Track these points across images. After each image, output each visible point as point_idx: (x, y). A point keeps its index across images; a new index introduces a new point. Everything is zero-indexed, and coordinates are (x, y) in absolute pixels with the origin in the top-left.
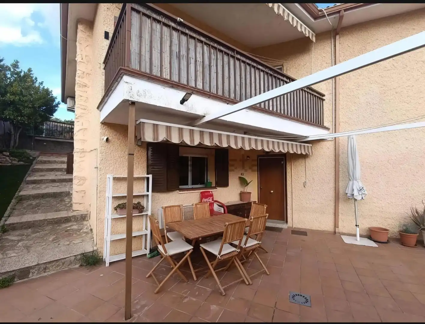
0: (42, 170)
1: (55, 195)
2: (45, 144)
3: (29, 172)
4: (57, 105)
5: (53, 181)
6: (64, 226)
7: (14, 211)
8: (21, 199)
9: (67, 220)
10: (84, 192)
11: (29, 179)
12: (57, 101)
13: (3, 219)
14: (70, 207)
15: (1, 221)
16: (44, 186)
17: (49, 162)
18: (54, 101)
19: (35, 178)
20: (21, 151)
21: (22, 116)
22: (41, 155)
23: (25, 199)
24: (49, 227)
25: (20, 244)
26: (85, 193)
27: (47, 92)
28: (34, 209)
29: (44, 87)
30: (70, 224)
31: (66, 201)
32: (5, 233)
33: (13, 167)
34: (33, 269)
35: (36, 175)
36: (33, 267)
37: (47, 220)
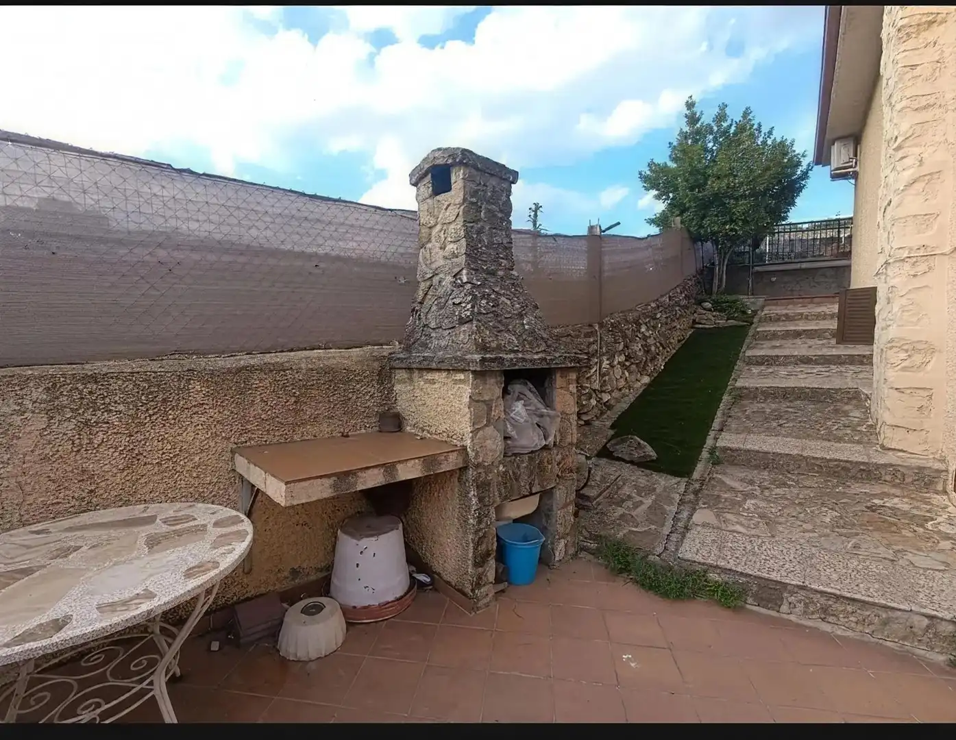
0: (774, 336)
1: (815, 396)
2: (774, 279)
3: (747, 341)
4: (805, 175)
5: (806, 360)
6: (857, 488)
7: (730, 420)
8: (741, 396)
9: (868, 473)
10: (926, 393)
11: (749, 353)
12: (805, 162)
13: (712, 434)
14: (869, 433)
15: (708, 437)
16: (783, 371)
17: (789, 318)
18: (799, 164)
19: (762, 353)
20: (730, 298)
21: (732, 221)
22: (768, 305)
23: (747, 397)
24: (813, 481)
25: (749, 503)
26: (930, 397)
27: (782, 148)
28: (772, 424)
29: (775, 139)
30: (877, 489)
31: (851, 414)
32: (718, 468)
33: (718, 331)
34: (792, 593)
35: (764, 346)
36: (789, 587)
37: (806, 458)
